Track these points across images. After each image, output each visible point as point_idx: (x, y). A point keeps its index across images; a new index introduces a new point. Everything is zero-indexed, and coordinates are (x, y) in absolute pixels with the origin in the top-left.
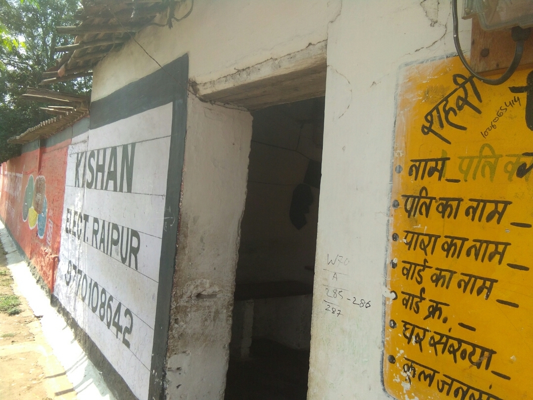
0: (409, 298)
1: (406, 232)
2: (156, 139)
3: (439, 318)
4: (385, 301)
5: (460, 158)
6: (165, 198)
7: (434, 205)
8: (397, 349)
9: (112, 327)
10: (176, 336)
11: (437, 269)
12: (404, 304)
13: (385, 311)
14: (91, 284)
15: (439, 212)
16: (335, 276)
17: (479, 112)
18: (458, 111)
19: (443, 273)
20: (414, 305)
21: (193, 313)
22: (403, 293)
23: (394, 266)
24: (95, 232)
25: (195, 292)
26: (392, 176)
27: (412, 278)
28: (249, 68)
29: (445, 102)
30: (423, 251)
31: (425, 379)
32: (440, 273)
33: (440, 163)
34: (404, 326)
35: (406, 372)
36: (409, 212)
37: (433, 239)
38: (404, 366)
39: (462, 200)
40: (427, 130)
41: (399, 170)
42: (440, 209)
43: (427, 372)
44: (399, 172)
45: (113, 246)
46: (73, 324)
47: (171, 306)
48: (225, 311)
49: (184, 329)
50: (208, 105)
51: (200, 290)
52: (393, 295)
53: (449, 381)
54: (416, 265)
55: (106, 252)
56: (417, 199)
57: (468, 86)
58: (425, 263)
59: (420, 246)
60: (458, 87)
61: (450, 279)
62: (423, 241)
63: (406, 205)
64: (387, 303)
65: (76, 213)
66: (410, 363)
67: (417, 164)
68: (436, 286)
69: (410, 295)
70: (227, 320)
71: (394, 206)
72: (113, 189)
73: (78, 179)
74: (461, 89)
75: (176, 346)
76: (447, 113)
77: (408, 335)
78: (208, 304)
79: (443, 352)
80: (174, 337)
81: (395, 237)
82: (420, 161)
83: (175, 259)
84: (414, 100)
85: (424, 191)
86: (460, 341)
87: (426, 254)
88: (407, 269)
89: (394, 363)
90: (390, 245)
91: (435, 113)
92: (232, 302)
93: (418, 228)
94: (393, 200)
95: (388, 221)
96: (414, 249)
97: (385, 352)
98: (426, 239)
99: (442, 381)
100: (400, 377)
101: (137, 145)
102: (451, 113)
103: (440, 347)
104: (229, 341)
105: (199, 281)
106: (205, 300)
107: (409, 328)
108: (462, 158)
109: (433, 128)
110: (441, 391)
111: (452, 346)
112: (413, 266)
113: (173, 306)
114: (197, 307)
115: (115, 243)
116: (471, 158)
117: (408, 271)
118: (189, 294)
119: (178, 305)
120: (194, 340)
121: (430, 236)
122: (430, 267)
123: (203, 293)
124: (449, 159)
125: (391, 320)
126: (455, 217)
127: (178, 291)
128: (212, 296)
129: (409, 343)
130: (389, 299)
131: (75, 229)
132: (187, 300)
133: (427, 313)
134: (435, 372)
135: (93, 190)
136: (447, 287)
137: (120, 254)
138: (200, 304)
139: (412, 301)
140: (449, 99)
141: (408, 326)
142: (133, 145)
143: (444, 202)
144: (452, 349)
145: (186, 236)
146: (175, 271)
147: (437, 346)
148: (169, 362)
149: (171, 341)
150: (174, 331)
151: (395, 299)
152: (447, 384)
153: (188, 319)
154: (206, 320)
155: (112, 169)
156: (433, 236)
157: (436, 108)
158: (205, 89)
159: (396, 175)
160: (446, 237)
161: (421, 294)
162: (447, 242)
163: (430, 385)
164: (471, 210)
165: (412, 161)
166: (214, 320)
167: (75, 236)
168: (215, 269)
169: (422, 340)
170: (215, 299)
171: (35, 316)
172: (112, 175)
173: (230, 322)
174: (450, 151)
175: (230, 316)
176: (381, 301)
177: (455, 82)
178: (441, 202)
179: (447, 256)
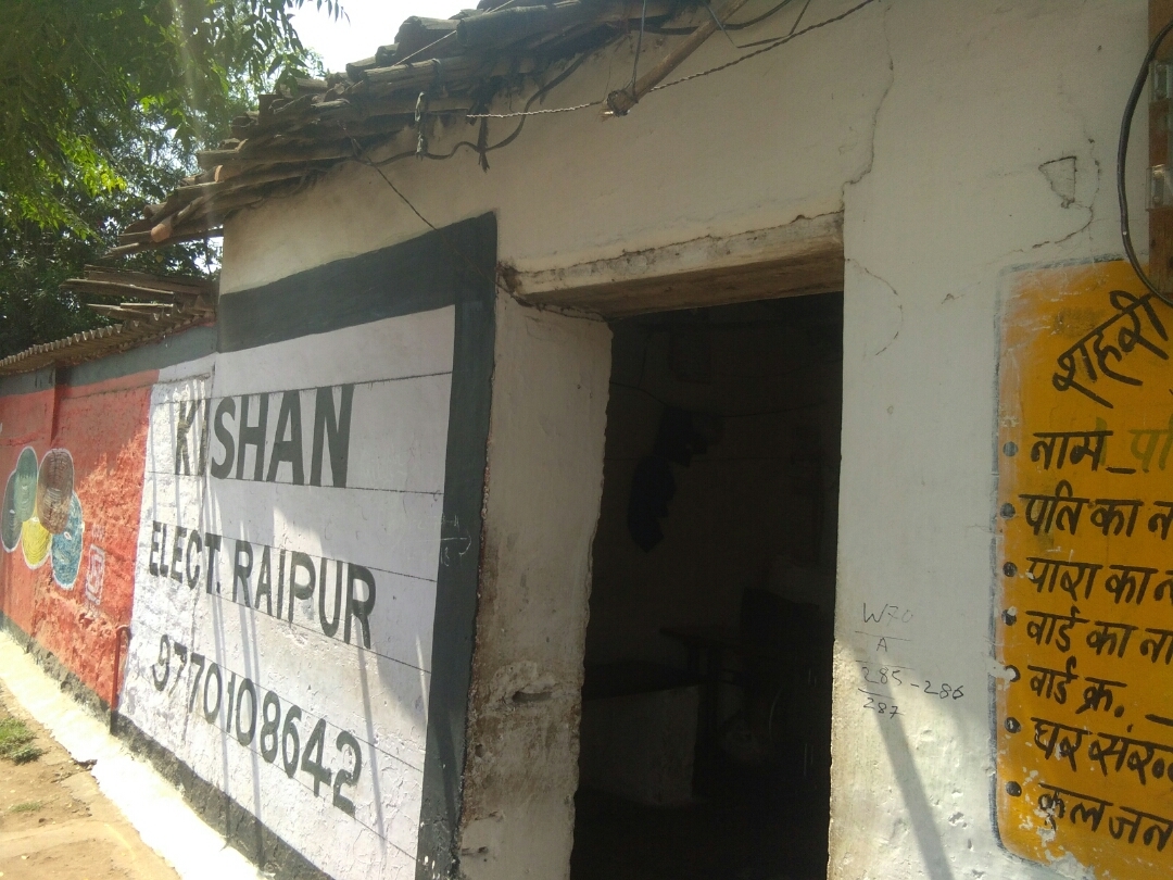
0: (1045, 677)
1: (1032, 559)
2: (412, 377)
3: (1107, 708)
4: (994, 685)
5: (1132, 432)
6: (441, 499)
7: (1086, 512)
8: (1025, 770)
9: (299, 772)
10: (478, 781)
11: (1098, 623)
12: (1033, 689)
13: (994, 704)
14: (232, 684)
15: (1098, 525)
16: (883, 643)
17: (1164, 356)
18: (1123, 354)
19: (1111, 630)
20: (1055, 689)
21: (509, 733)
22: (1030, 668)
23: (1010, 620)
24: (241, 573)
25: (511, 688)
26: (996, 461)
27: (1048, 642)
28: (652, 250)
29: (1096, 337)
30: (1068, 594)
31: (1085, 819)
32: (1106, 630)
33: (1093, 441)
34: (1037, 727)
35: (1044, 809)
36: (1036, 525)
37: (1088, 571)
38: (1040, 799)
39: (1141, 504)
40: (1064, 383)
41: (1011, 450)
42: (1099, 518)
43: (1088, 805)
44: (1012, 454)
45: (297, 601)
46: (182, 775)
47: (467, 720)
48: (567, 726)
49: (494, 765)
50: (533, 312)
51: (521, 683)
52: (1012, 674)
53: (1133, 818)
54: (1055, 618)
55: (274, 613)
56: (1050, 503)
57: (1140, 311)
58: (1073, 614)
59: (1063, 584)
60: (1120, 312)
61: (1125, 640)
62: (1067, 575)
63: (1028, 512)
64: (999, 687)
65: (180, 531)
66: (1052, 793)
67: (1048, 441)
68: (1099, 652)
69: (1045, 671)
70: (571, 745)
71: (1004, 513)
72: (291, 479)
73: (186, 457)
74: (1127, 316)
75: (479, 803)
76: (1102, 355)
77: (1046, 743)
78: (535, 712)
79: (1118, 767)
80: (474, 784)
81: (1009, 569)
82: (1054, 436)
83: (474, 622)
84: (1035, 329)
85: (1065, 489)
86: (1150, 747)
87: (1075, 599)
88: (1037, 626)
89: (1019, 795)
90: (999, 584)
91: (1077, 354)
92: (578, 707)
93: (1056, 552)
94: (1001, 504)
95: (994, 541)
96: (1051, 590)
97: (998, 776)
98: (1074, 573)
99: (1118, 819)
100: (1032, 821)
101: (357, 389)
102: (1110, 357)
103: (1111, 761)
104: (575, 788)
105: (519, 666)
106: (529, 704)
107: (1045, 731)
108: (1138, 433)
109: (1075, 379)
110: (1117, 836)
111: (1135, 755)
112: (1049, 620)
113: (473, 720)
114: (516, 720)
115: (305, 593)
116: (1155, 433)
117: (1040, 629)
118: (499, 693)
119: (481, 717)
120: (510, 789)
121: (1082, 567)
122: (1085, 621)
123: (525, 691)
124: (1111, 433)
125: (1008, 719)
126: (1129, 533)
127: (481, 689)
128: (543, 696)
129: (1047, 757)
130: (1002, 681)
131: (180, 567)
132: (497, 705)
133: (1083, 702)
134: (1104, 804)
135: (230, 483)
136: (1120, 655)
137: (317, 616)
138: (522, 713)
139: (1051, 681)
140: (1104, 332)
141: (1044, 727)
142: (348, 390)
143: (1107, 507)
144: (1135, 762)
145: (494, 575)
146: (474, 647)
147: (1106, 758)
148: (464, 836)
149: (470, 792)
150: (474, 772)
151: (1014, 680)
152: (1129, 822)
153: (499, 746)
154: (533, 746)
155: (287, 437)
156: (1087, 565)
157: (1081, 345)
158: (537, 283)
159: (1006, 461)
160: (1113, 567)
161: (1068, 669)
162: (1115, 577)
163: (1094, 828)
164: (1159, 521)
165: (1036, 435)
166: (548, 745)
167: (181, 582)
168: (548, 640)
169: (1074, 749)
170: (549, 703)
171: (76, 763)
172: (288, 450)
173: (577, 748)
174: (1112, 420)
175: (576, 736)
176: (985, 684)
177: (1115, 303)
178: (1099, 506)
179: (1117, 600)
